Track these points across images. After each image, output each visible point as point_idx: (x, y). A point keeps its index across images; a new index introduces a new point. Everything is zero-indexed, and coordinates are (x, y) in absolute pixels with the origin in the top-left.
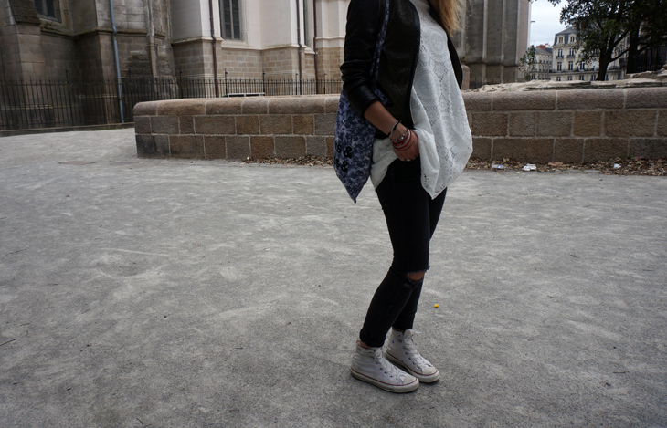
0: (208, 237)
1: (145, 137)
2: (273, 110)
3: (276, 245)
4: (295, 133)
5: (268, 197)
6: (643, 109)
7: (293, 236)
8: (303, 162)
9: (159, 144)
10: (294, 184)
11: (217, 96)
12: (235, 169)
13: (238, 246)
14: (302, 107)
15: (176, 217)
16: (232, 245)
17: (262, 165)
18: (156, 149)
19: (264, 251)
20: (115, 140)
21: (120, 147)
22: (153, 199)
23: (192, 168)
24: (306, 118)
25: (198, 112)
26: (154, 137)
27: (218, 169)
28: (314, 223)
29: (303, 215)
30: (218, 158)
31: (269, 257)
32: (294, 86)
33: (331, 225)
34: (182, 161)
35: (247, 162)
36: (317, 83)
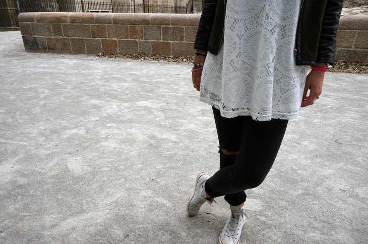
0: (64, 123)
1: (29, 37)
2: (116, 21)
3: (116, 131)
4: (131, 38)
5: (113, 85)
6: (349, 31)
7: (130, 121)
8: (136, 58)
9: (39, 43)
10: (131, 74)
11: (83, 11)
12: (91, 62)
13: (87, 132)
14: (135, 20)
15: (42, 102)
16: (82, 132)
17: (110, 59)
18: (38, 46)
19: (107, 138)
20: (13, 38)
21: (14, 44)
22: (28, 86)
23: (62, 60)
24: (138, 28)
25: (64, 21)
26: (35, 38)
27: (80, 61)
28: (145, 108)
29: (138, 101)
30: (80, 53)
31: (111, 145)
32: (131, 7)
33: (157, 110)
34: (55, 55)
35: (99, 56)
36: (144, 7)
